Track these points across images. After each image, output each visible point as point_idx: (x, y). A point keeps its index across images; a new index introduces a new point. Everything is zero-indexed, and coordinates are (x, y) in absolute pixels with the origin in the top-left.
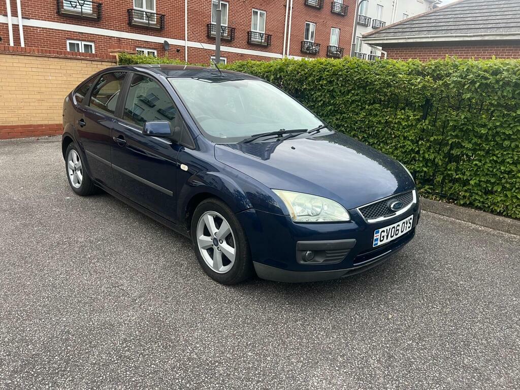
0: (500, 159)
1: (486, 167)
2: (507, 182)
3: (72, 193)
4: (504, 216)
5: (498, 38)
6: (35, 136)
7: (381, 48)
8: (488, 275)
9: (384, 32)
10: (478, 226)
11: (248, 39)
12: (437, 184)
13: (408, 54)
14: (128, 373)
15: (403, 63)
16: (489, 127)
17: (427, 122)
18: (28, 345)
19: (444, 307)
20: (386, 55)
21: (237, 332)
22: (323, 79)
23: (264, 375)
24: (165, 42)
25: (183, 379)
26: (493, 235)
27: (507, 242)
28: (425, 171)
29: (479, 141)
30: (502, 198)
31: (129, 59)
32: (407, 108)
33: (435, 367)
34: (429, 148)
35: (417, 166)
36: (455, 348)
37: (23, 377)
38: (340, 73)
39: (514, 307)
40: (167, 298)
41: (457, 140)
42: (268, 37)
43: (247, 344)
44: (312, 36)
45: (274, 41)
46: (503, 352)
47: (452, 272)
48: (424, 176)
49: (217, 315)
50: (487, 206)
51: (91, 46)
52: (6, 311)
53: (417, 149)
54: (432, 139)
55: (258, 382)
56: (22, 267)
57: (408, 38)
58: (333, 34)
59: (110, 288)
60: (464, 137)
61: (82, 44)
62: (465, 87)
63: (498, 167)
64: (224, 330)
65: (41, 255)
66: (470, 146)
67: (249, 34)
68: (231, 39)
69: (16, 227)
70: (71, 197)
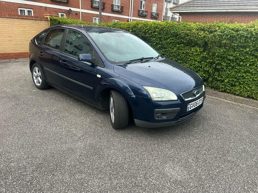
0: (239, 71)
1: (232, 74)
2: (241, 81)
3: (36, 89)
4: (240, 96)
5: (234, 11)
6: (8, 59)
7: (178, 14)
8: (234, 122)
9: (180, 6)
10: (228, 101)
11: (112, 9)
12: (209, 82)
13: (192, 18)
14: (85, 169)
15: (194, 24)
16: (234, 56)
17: (205, 53)
18: (36, 159)
19: (217, 137)
20: (181, 18)
21: (130, 150)
22: (156, 32)
23: (145, 168)
24: (70, 9)
25: (110, 171)
26: (235, 105)
27: (241, 108)
28: (204, 76)
29: (229, 62)
30: (239, 88)
31: (55, 19)
32: (196, 46)
33: (216, 162)
34: (206, 65)
35: (200, 73)
36: (224, 154)
37: (38, 173)
38: (164, 29)
39: (246, 136)
40: (94, 136)
41: (219, 62)
42: (122, 7)
43: (135, 155)
44: (144, 7)
45: (125, 10)
46: (243, 155)
47: (219, 121)
48: (204, 78)
49: (119, 143)
50: (232, 91)
51: (31, 11)
52: (21, 145)
53: (201, 66)
54: (208, 61)
55: (143, 170)
56: (22, 124)
57: (192, 10)
58: (154, 7)
59: (67, 133)
60: (222, 60)
61: (26, 10)
62: (224, 37)
63: (238, 74)
64: (123, 149)
65: (29, 118)
66: (225, 64)
67: (112, 6)
68: (103, 8)
69: (13, 105)
70: (36, 90)
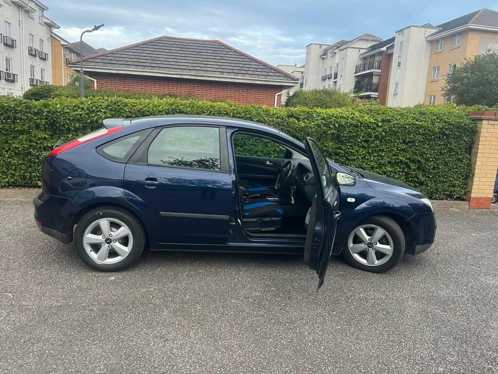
20: (95, 83)
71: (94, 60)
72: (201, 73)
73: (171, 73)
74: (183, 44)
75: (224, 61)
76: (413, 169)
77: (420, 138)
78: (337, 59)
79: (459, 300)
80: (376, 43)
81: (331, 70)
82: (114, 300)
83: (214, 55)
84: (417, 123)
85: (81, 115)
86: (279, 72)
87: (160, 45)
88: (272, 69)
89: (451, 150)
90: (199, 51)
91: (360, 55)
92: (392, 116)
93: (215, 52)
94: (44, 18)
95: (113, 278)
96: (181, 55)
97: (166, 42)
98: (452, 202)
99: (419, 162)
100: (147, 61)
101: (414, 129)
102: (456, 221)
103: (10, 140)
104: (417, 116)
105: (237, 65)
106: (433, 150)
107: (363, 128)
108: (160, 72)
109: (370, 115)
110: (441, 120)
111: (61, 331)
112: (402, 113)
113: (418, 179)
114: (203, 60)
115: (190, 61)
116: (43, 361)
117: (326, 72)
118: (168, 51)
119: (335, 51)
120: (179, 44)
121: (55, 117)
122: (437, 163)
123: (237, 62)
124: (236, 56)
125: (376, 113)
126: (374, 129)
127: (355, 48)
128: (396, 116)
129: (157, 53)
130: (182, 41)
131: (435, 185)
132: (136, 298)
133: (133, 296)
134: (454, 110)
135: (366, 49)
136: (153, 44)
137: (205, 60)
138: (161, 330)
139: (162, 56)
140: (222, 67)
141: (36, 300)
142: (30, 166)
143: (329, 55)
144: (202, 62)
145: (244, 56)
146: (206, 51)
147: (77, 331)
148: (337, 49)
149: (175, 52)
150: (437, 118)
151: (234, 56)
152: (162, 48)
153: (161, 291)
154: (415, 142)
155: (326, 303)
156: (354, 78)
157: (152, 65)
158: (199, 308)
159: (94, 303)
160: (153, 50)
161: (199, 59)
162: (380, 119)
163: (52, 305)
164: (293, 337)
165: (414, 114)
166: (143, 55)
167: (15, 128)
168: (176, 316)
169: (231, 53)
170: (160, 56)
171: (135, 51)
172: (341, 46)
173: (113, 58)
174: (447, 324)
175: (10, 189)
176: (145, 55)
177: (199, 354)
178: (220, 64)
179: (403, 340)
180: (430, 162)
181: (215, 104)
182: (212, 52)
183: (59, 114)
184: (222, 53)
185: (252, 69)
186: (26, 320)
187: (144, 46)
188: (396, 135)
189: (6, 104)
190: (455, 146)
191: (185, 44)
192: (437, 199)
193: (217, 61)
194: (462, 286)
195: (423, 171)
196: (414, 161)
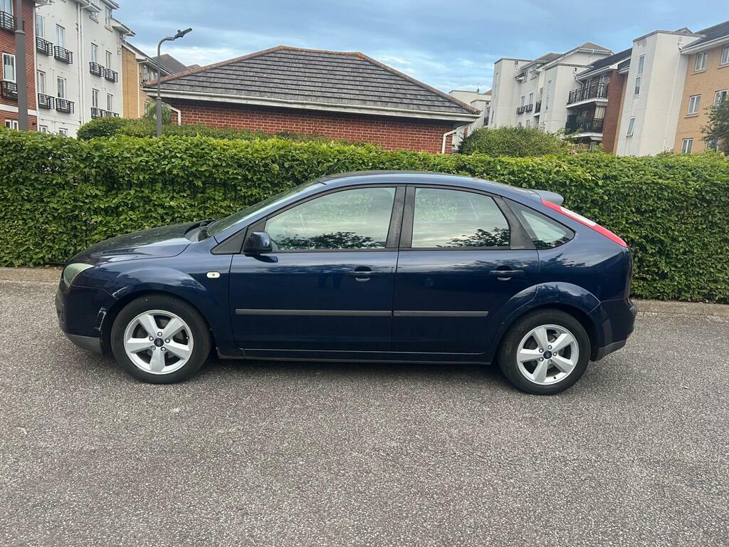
13: (211, 115)
20: (179, 115)
71: (178, 82)
72: (333, 102)
73: (289, 101)
74: (307, 58)
75: (367, 84)
76: (652, 254)
77: (665, 205)
78: (541, 82)
79: (715, 468)
80: (602, 58)
81: (531, 99)
82: (175, 444)
83: (353, 74)
84: (660, 181)
85: (147, 162)
86: (450, 101)
87: (274, 59)
88: (439, 96)
89: (713, 224)
90: (331, 68)
91: (577, 75)
92: (621, 170)
93: (355, 70)
94: (112, 21)
95: (177, 410)
96: (304, 74)
97: (283, 56)
98: (711, 305)
99: (661, 242)
100: (254, 83)
101: (654, 191)
102: (717, 336)
103: (46, 197)
104: (661, 170)
105: (388, 90)
106: (685, 224)
107: (573, 188)
108: (273, 99)
109: (585, 169)
110: (699, 177)
111: (89, 492)
112: (637, 166)
113: (658, 268)
114: (336, 81)
115: (317, 84)
116: (57, 538)
117: (523, 102)
118: (285, 68)
119: (538, 70)
120: (302, 57)
121: (111, 165)
122: (690, 245)
123: (387, 86)
124: (385, 77)
125: (594, 164)
126: (592, 189)
127: (569, 65)
128: (626, 170)
129: (269, 71)
130: (307, 54)
131: (686, 279)
132: (208, 442)
133: (203, 439)
134: (722, 162)
135: (586, 67)
136: (264, 58)
137: (340, 82)
138: (240, 497)
139: (277, 76)
140: (365, 93)
141: (59, 440)
142: (76, 237)
143: (530, 76)
144: (335, 86)
145: (398, 76)
146: (341, 69)
147: (114, 492)
148: (540, 67)
149: (297, 69)
150: (693, 174)
151: (383, 77)
152: (277, 64)
153: (246, 434)
154: (655, 211)
155: (499, 463)
156: (567, 110)
157: (262, 89)
158: (301, 463)
159: (144, 449)
160: (264, 66)
161: (330, 81)
162: (600, 175)
163: (82, 448)
164: (443, 518)
165: (656, 167)
166: (248, 74)
167: (53, 180)
168: (264, 475)
169: (380, 72)
170: (273, 76)
171: (237, 68)
172: (547, 63)
173: (205, 79)
174: (694, 507)
175: (47, 268)
176: (252, 74)
177: (293, 539)
178: (362, 88)
179: (621, 533)
180: (679, 242)
181: (346, 148)
182: (350, 70)
183: (116, 160)
184: (365, 71)
185: (409, 96)
186: (40, 471)
187: (251, 61)
188: (626, 200)
189: (40, 145)
190: (719, 219)
191: (311, 58)
192: (687, 301)
193: (357, 83)
194: (722, 444)
195: (668, 256)
196: (652, 241)
